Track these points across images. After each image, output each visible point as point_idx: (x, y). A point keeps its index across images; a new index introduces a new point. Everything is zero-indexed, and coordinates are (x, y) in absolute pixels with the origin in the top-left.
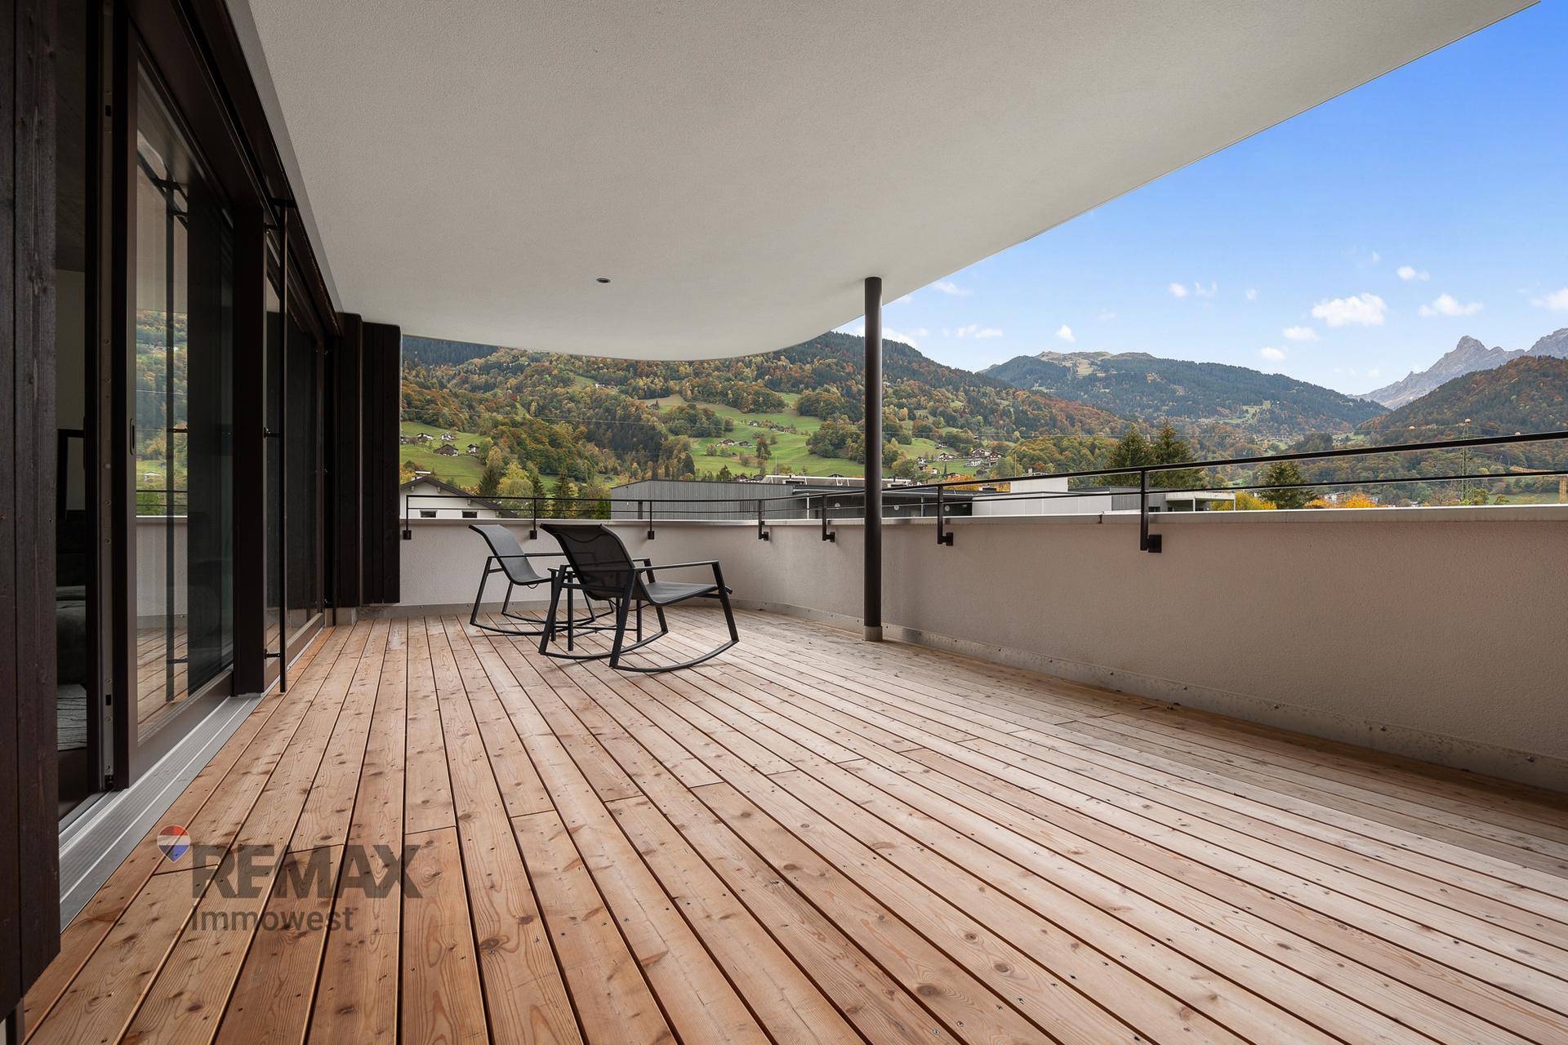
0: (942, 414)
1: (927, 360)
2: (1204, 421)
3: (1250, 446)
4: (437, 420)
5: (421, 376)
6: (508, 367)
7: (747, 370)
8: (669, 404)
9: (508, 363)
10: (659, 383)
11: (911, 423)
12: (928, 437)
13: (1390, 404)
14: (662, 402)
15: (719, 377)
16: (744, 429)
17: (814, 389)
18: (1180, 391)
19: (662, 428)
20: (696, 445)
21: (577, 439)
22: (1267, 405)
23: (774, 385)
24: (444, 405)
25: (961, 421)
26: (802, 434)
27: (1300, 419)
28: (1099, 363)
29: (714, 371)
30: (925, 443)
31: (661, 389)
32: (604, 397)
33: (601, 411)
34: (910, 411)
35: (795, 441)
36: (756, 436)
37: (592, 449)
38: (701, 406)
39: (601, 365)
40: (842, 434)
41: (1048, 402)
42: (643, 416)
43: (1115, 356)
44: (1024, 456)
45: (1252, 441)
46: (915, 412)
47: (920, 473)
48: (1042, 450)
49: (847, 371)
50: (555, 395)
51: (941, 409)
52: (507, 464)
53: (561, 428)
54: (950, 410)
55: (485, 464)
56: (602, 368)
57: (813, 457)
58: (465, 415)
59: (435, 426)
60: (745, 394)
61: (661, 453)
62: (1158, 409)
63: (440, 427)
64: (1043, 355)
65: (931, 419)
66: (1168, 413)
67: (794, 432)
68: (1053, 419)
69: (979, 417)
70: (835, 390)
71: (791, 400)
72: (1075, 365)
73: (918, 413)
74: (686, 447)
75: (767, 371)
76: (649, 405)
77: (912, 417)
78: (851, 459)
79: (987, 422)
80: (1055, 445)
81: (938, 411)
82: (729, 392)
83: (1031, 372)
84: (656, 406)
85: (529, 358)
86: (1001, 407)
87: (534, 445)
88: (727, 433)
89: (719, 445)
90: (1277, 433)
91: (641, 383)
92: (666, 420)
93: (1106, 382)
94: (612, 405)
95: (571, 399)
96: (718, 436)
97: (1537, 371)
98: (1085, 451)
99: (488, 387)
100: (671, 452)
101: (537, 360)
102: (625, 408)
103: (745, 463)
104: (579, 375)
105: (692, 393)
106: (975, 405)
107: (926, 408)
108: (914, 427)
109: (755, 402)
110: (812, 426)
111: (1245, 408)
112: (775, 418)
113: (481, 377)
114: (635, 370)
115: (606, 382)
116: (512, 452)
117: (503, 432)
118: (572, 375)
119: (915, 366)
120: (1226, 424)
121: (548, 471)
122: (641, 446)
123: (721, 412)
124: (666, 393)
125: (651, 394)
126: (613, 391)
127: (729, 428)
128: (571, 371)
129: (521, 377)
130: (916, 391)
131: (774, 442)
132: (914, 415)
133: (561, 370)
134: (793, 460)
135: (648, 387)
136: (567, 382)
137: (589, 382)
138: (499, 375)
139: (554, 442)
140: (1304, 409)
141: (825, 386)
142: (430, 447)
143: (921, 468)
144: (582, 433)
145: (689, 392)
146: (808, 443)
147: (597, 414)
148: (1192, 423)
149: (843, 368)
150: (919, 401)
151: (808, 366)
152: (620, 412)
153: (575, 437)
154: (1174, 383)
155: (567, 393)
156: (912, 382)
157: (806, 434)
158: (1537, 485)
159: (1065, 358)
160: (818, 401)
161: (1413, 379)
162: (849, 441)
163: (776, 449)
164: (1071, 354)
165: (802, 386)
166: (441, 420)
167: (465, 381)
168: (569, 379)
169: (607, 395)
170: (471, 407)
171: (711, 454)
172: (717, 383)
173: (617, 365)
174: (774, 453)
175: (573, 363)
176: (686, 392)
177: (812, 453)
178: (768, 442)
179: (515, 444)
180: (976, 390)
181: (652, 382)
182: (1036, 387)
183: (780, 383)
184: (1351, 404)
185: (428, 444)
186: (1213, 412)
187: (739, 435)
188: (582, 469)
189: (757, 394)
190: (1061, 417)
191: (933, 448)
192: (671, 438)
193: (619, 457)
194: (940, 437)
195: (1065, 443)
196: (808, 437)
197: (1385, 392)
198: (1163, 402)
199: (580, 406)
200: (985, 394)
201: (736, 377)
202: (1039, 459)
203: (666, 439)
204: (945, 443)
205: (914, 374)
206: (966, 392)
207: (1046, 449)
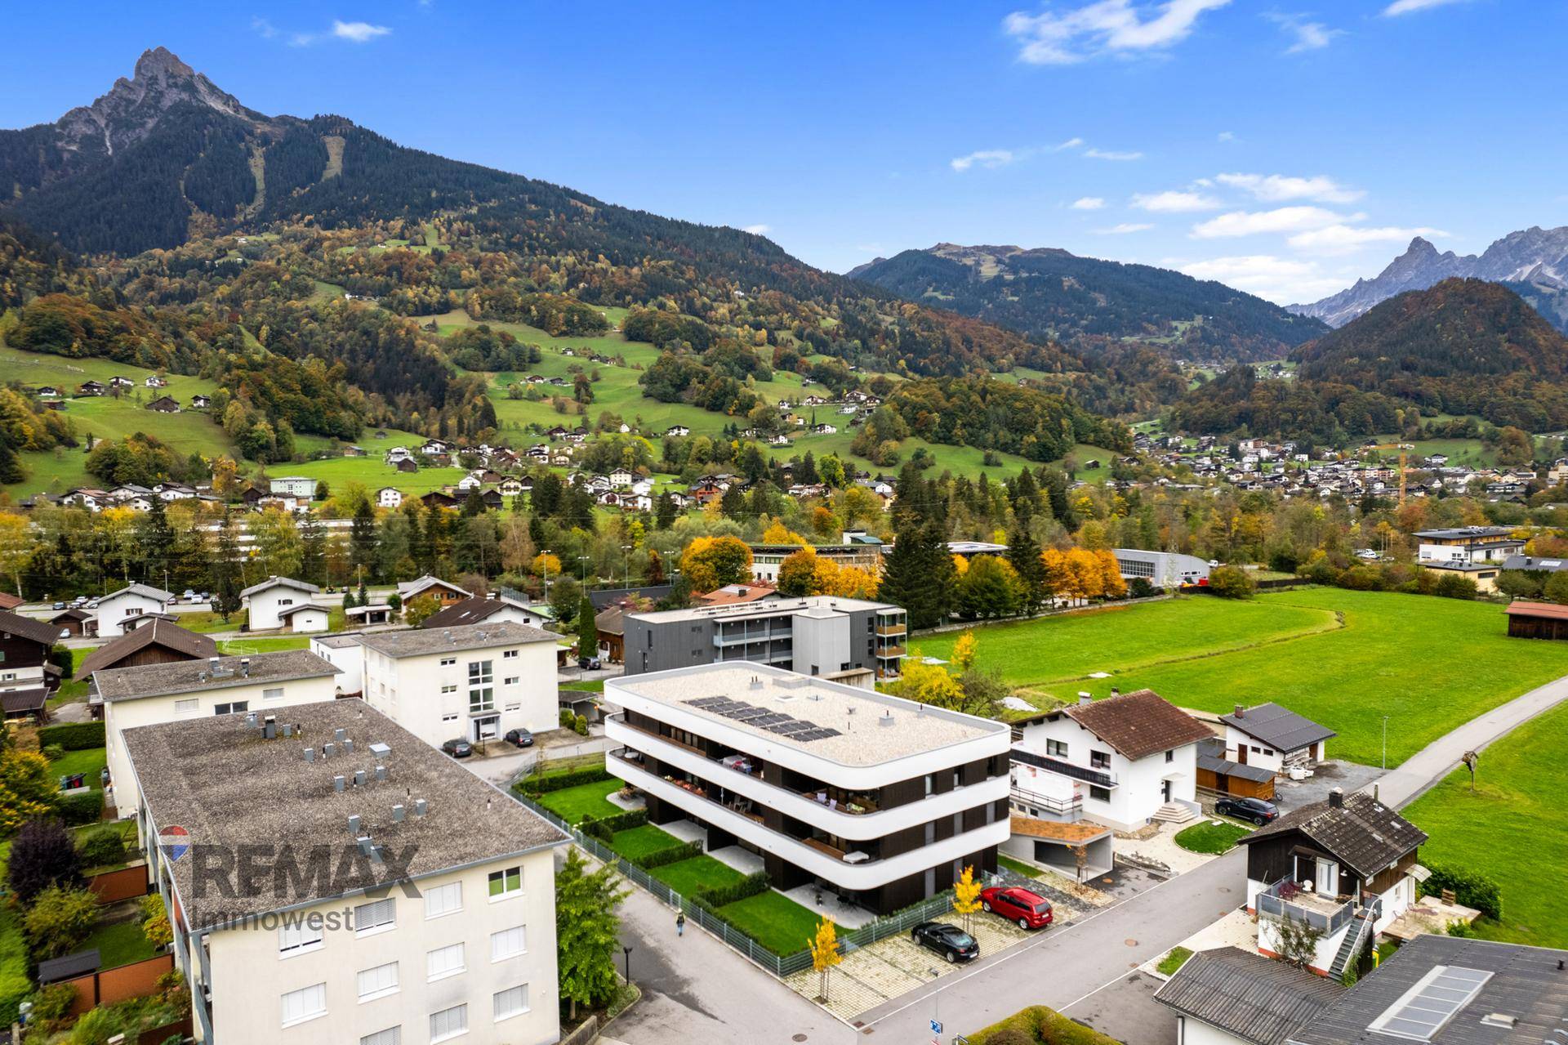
0: (811, 337)
1: (790, 259)
2: (1127, 339)
3: (1174, 375)
4: (133, 356)
5: (87, 282)
6: (213, 267)
7: (554, 276)
8: (453, 324)
9: (213, 261)
10: (435, 295)
11: (772, 349)
12: (792, 370)
13: (1333, 320)
14: (441, 320)
15: (516, 285)
16: (556, 360)
17: (645, 304)
18: (1102, 302)
19: (444, 359)
20: (491, 380)
21: (334, 379)
22: (1198, 321)
23: (592, 296)
24: (140, 334)
25: (834, 346)
26: (633, 367)
27: (1234, 338)
28: (1007, 261)
29: (509, 276)
30: (789, 377)
31: (439, 302)
32: (358, 313)
33: (357, 334)
34: (770, 333)
35: (623, 378)
36: (573, 369)
37: (354, 393)
38: (496, 327)
39: (351, 267)
40: (685, 373)
41: (940, 319)
42: (417, 343)
43: (1026, 252)
44: (906, 404)
45: (1176, 369)
46: (776, 333)
47: (782, 423)
48: (925, 396)
49: (687, 277)
50: (290, 311)
51: (808, 330)
52: (253, 423)
53: (312, 366)
54: (820, 333)
55: (221, 423)
56: (353, 272)
57: (651, 401)
58: (169, 347)
59: (131, 364)
60: (554, 312)
61: (447, 395)
62: (1074, 324)
63: (137, 365)
64: (939, 247)
65: (797, 343)
66: (1086, 329)
67: (621, 363)
68: (947, 343)
69: (856, 341)
70: (671, 303)
71: (615, 317)
72: (978, 263)
73: (782, 335)
74: (481, 388)
75: (581, 277)
76: (423, 325)
77: (772, 341)
78: (698, 405)
79: (866, 346)
80: (941, 389)
81: (806, 333)
82: (533, 308)
83: (923, 271)
84: (433, 327)
85: (241, 252)
86: (883, 325)
87: (283, 395)
88: (534, 366)
89: (523, 382)
90: (1208, 357)
91: (410, 294)
92: (449, 346)
93: (1014, 286)
94: (372, 325)
95: (314, 317)
96: (522, 369)
97: (1463, 296)
98: (975, 398)
99: (186, 297)
100: (462, 396)
101: (255, 257)
102: (390, 330)
103: (561, 409)
104: (320, 280)
105: (482, 308)
106: (850, 324)
107: (789, 329)
108: (775, 356)
109: (568, 322)
110: (646, 356)
111: (1174, 324)
112: (596, 344)
113: (174, 280)
114: (400, 274)
115: (359, 291)
116: (257, 406)
117: (240, 380)
118: (310, 281)
119: (775, 268)
120: (1152, 344)
121: (303, 428)
122: (418, 385)
123: (525, 336)
124: (445, 308)
125: (425, 309)
126: (371, 305)
127: (535, 359)
128: (309, 275)
129: (237, 283)
130: (777, 305)
131: (596, 379)
132: (775, 339)
133: (295, 275)
134: (623, 406)
135: (421, 301)
136: (305, 292)
137: (336, 291)
138: (201, 279)
139: (308, 388)
140: (1239, 327)
141: (660, 298)
142: (138, 400)
143: (784, 417)
144: (339, 371)
145: (477, 308)
146: (641, 382)
147: (351, 338)
148: (1114, 343)
149: (682, 273)
150: (782, 319)
151: (635, 270)
152: (383, 336)
153: (330, 377)
154: (1095, 291)
155: (307, 308)
156: (771, 292)
157: (638, 367)
158: (1447, 430)
159: (966, 252)
160: (651, 322)
161: (1362, 288)
162: (694, 381)
163: (600, 388)
164: (974, 248)
165: (629, 298)
166: (138, 355)
167: (149, 286)
168: (306, 287)
169: (364, 311)
170: (177, 335)
171: (516, 396)
172: (515, 295)
173: (373, 267)
174: (598, 394)
175: (311, 264)
176: (473, 306)
177: (647, 395)
178: (589, 378)
179: (258, 395)
180: (853, 302)
181: (425, 293)
182: (930, 293)
183: (600, 294)
184: (1291, 320)
185: (133, 394)
186: (1136, 329)
187: (547, 369)
188: (348, 424)
189: (571, 311)
190: (956, 340)
191: (798, 385)
192: (461, 374)
193: (390, 402)
194: (808, 370)
195: (953, 387)
196: (641, 373)
197: (1329, 304)
198: (1081, 316)
199: (328, 326)
200: (864, 308)
201: (539, 285)
202: (922, 408)
203: (454, 377)
204: (813, 378)
205: (774, 280)
206: (841, 305)
207: (931, 395)
